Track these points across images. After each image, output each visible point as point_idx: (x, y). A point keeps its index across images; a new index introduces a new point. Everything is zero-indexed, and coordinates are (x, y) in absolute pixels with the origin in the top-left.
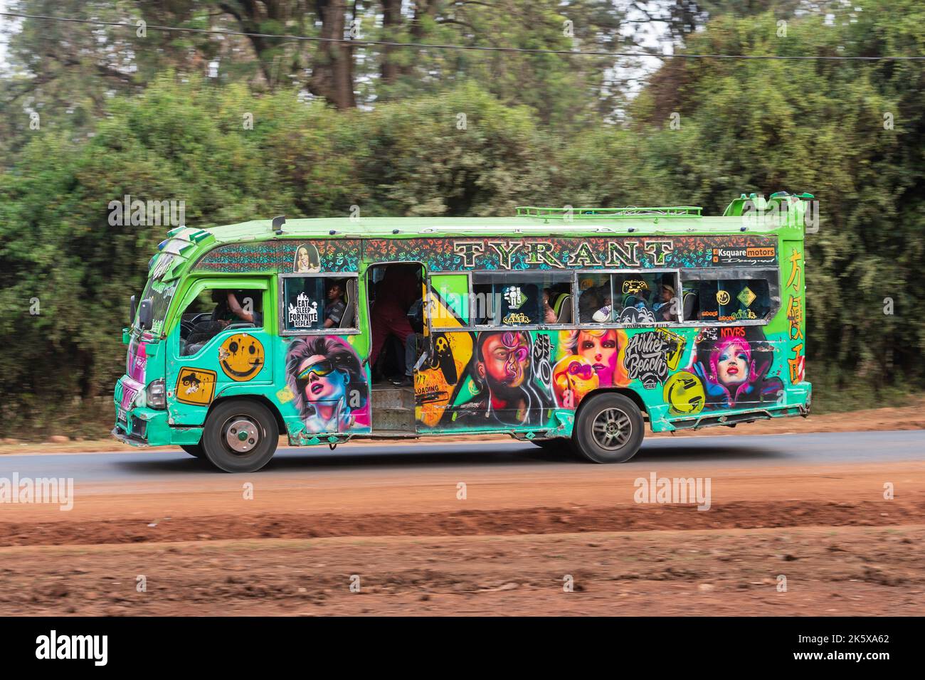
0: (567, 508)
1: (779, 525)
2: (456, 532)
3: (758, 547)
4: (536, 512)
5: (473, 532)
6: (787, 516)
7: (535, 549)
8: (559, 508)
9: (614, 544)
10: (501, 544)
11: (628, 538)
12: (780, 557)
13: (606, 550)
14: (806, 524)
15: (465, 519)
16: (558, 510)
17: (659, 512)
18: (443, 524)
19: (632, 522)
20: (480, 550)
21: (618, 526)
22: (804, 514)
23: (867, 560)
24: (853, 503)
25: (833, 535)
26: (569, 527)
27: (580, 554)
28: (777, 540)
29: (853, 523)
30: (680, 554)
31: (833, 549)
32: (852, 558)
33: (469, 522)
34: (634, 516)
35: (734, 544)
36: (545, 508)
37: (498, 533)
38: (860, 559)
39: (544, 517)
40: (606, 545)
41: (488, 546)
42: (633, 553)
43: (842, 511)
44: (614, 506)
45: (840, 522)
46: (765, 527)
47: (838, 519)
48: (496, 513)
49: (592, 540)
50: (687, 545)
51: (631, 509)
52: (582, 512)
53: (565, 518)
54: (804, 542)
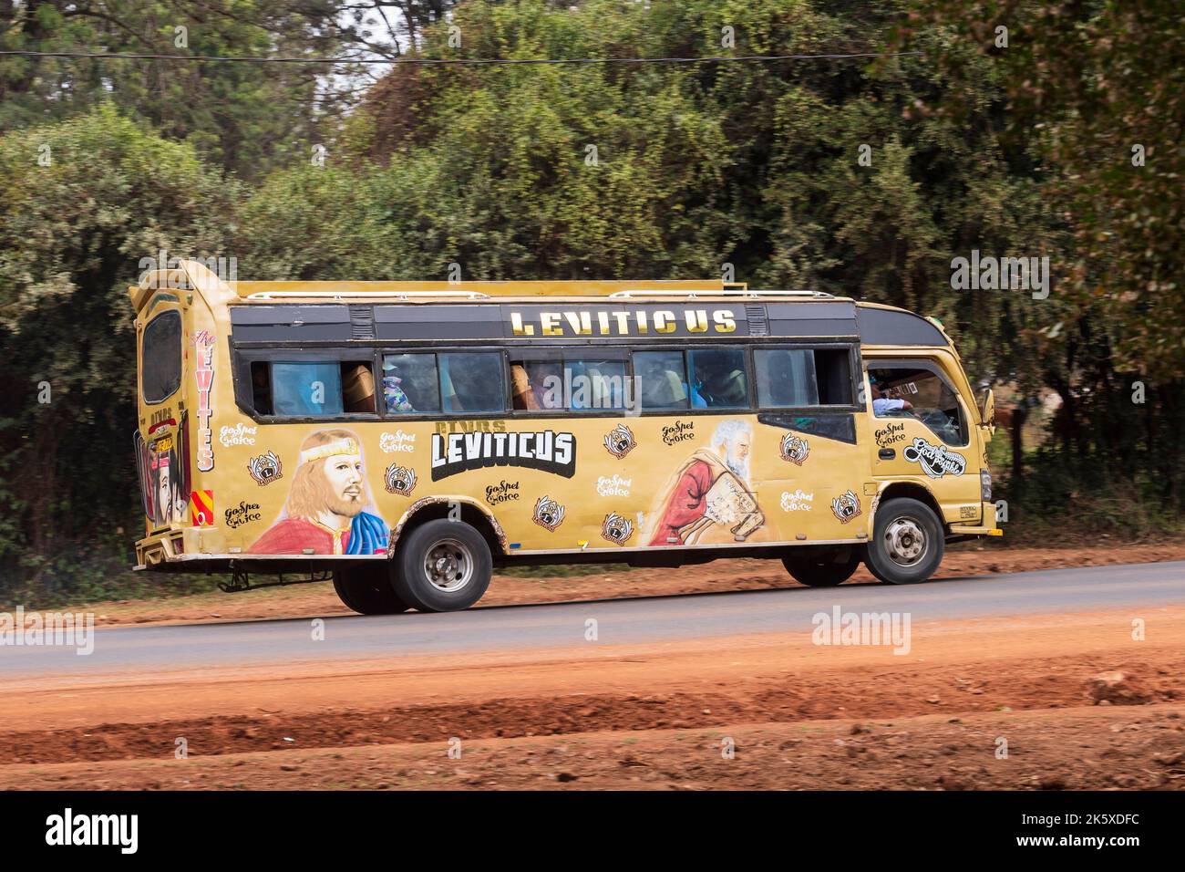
0: (251, 716)
1: (557, 731)
2: (96, 756)
3: (525, 762)
4: (210, 724)
5: (121, 755)
6: (569, 718)
7: (203, 777)
8: (245, 717)
9: (317, 766)
10: (156, 771)
11: (338, 757)
12: (552, 776)
13: (305, 775)
14: (596, 728)
15: (107, 737)
16: (243, 720)
17: (386, 719)
18: (74, 746)
19: (347, 733)
20: (124, 782)
21: (327, 740)
22: (594, 714)
23: (673, 777)
24: (661, 696)
25: (631, 743)
26: (256, 744)
27: (271, 781)
28: (551, 752)
29: (661, 725)
30: (410, 778)
31: (628, 762)
32: (653, 774)
33: (111, 742)
34: (350, 725)
35: (490, 760)
36: (224, 718)
37: (156, 755)
38: (663, 776)
39: (221, 731)
40: (306, 768)
41: (137, 774)
42: (343, 778)
43: (648, 708)
44: (320, 711)
45: (643, 723)
46: (535, 735)
47: (641, 719)
48: (152, 726)
49: (287, 760)
50: (422, 763)
51: (346, 715)
52: (275, 721)
53: (251, 731)
54: (588, 754)
